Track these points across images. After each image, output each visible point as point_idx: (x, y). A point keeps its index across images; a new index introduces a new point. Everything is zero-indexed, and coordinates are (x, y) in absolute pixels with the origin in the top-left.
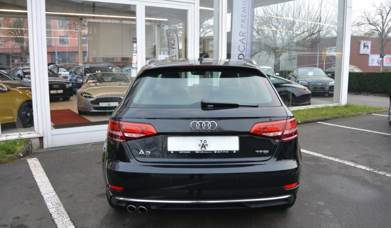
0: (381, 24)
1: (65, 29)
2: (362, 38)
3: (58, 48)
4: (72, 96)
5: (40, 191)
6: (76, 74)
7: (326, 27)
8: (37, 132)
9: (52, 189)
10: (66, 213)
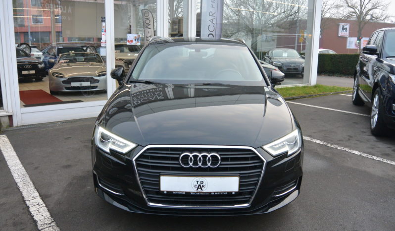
0: (359, 7)
1: (39, 7)
2: (340, 20)
3: (32, 27)
4: (45, 76)
5: (7, 164)
6: (50, 54)
7: (303, 9)
8: (7, 110)
9: (19, 162)
10: (31, 182)
